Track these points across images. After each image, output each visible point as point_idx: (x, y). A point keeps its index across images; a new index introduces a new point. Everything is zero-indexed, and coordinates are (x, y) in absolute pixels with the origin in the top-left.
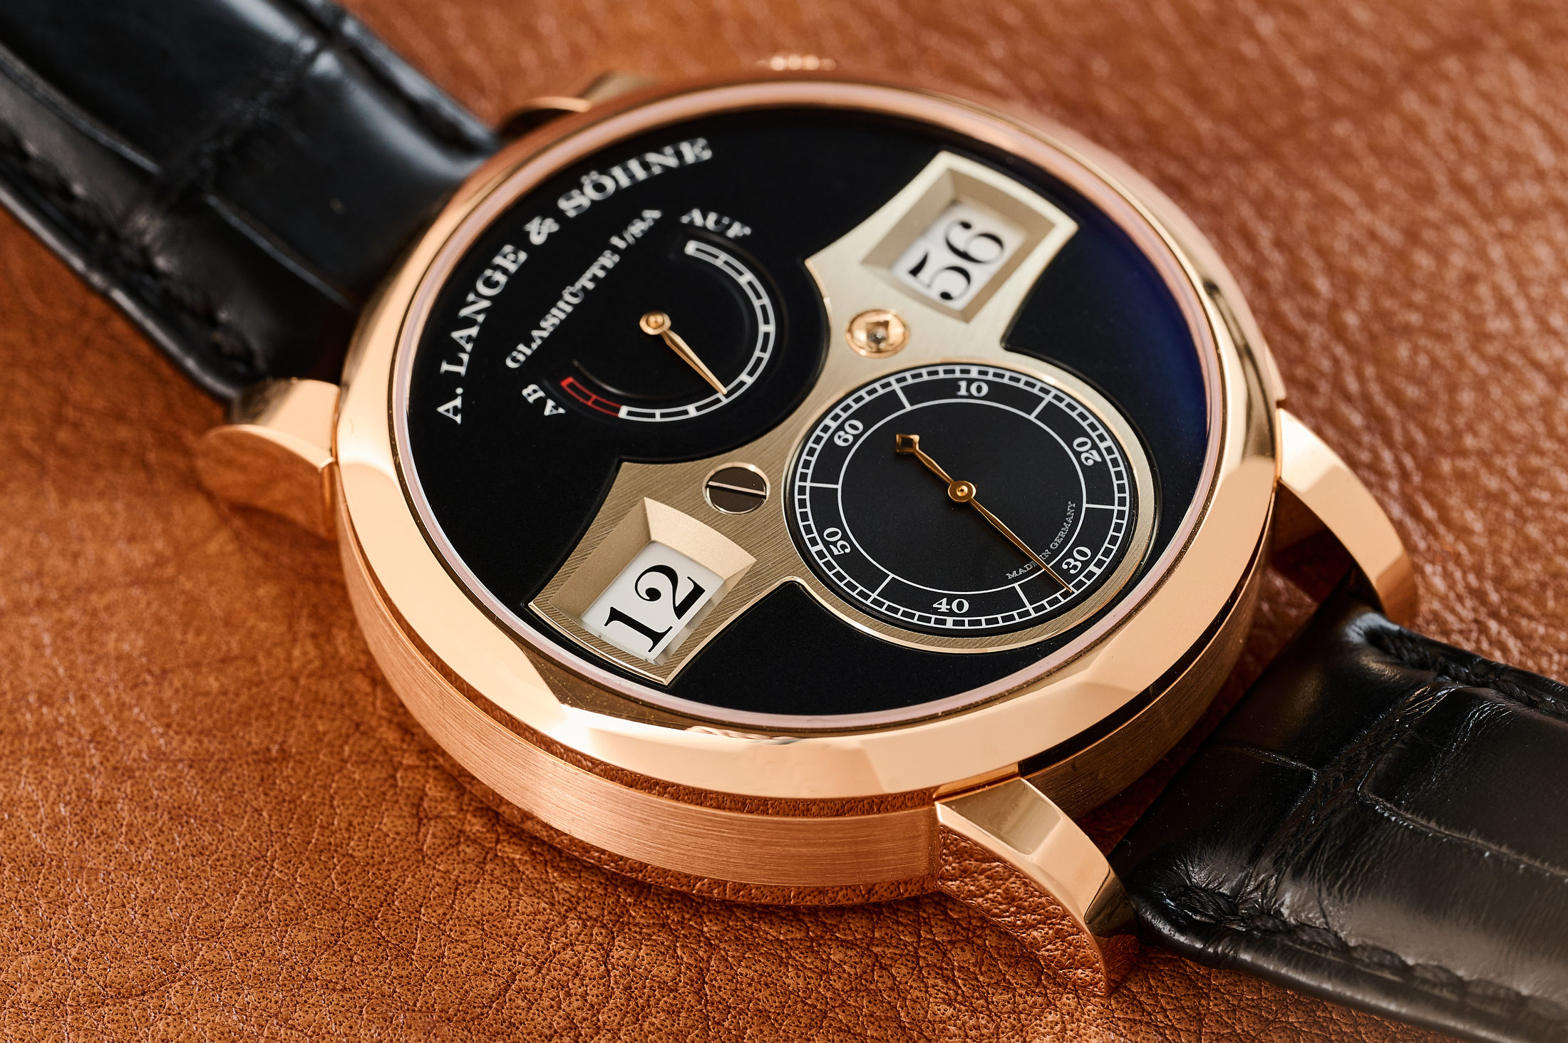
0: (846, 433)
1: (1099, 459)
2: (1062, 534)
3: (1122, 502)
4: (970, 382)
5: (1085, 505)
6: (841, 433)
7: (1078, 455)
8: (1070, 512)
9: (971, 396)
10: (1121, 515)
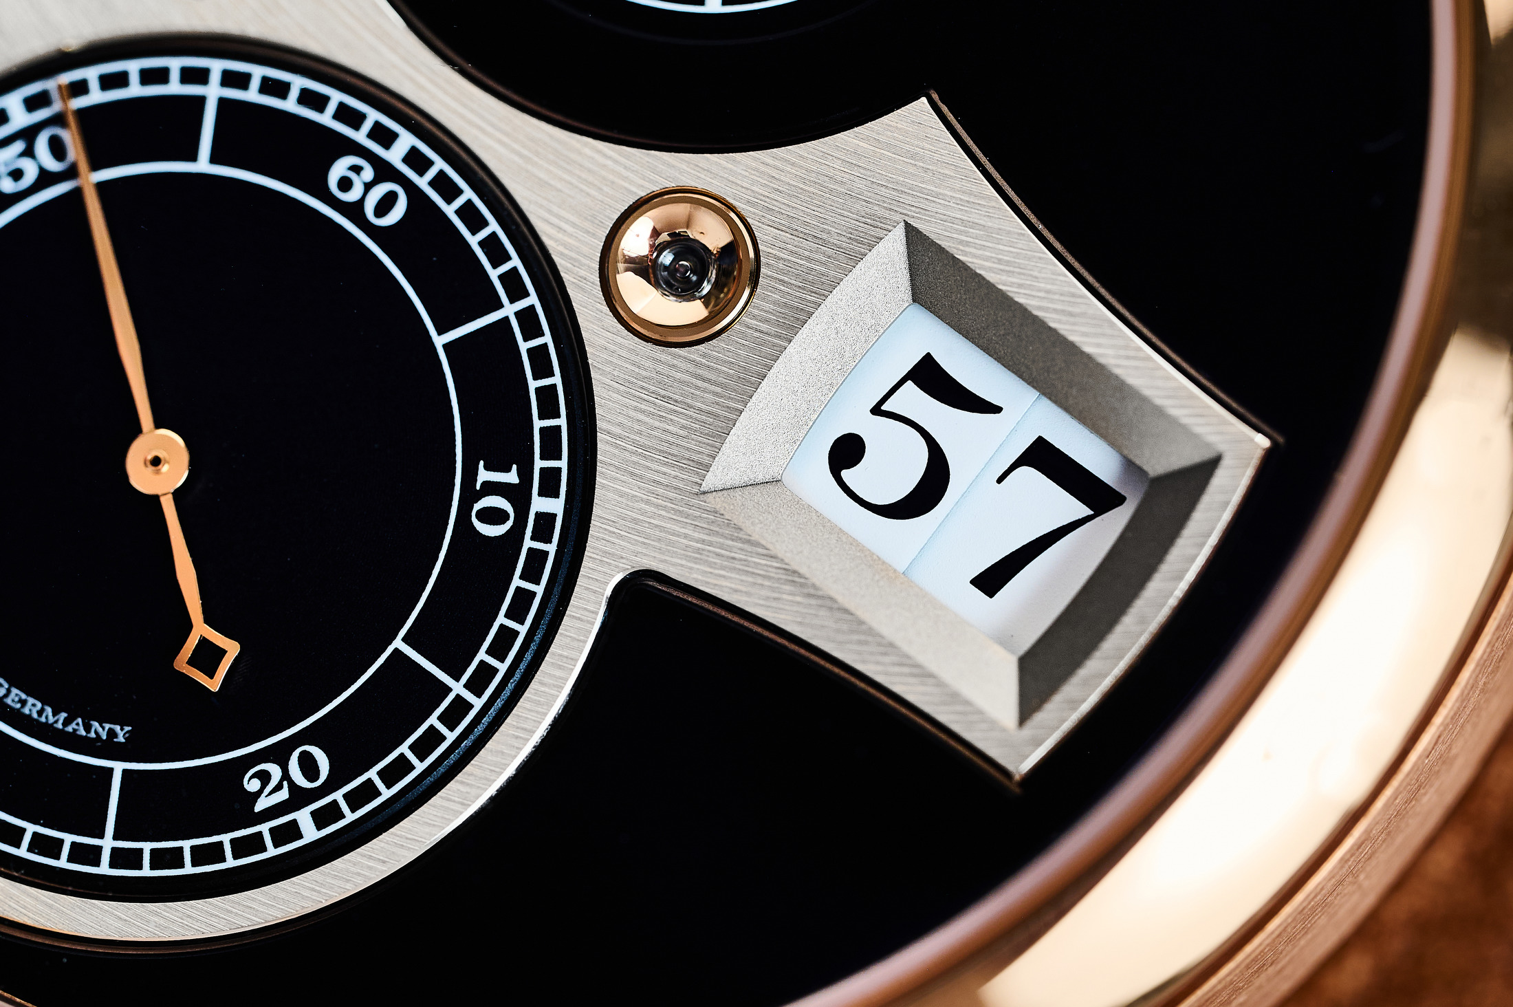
0: (368, 187)
1: (262, 804)
2: (32, 707)
3: (119, 858)
4: (519, 496)
5: (118, 767)
6: (368, 174)
7: (279, 754)
8: (100, 730)
9: (471, 494)
10: (90, 855)
